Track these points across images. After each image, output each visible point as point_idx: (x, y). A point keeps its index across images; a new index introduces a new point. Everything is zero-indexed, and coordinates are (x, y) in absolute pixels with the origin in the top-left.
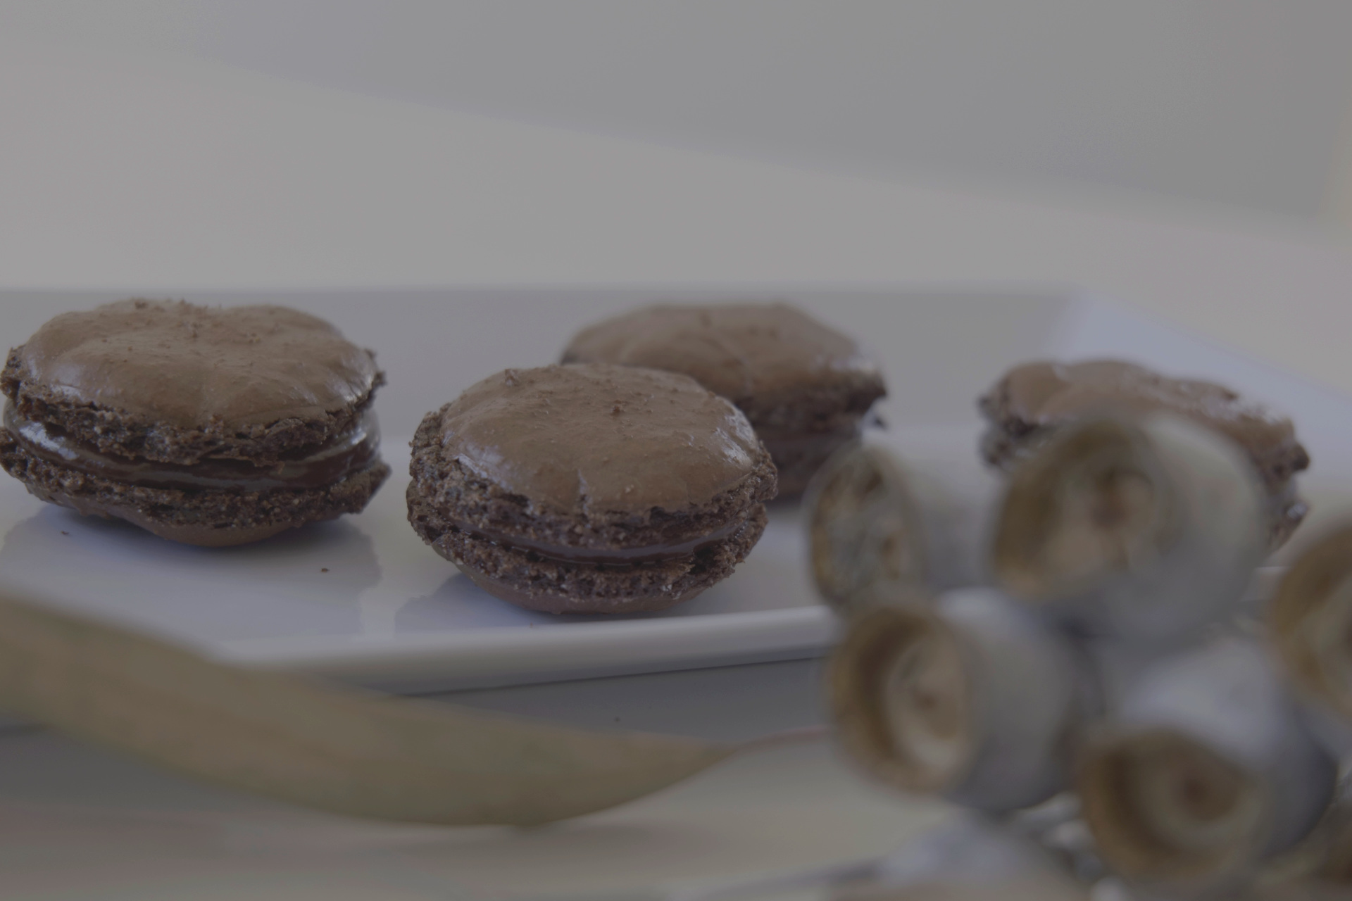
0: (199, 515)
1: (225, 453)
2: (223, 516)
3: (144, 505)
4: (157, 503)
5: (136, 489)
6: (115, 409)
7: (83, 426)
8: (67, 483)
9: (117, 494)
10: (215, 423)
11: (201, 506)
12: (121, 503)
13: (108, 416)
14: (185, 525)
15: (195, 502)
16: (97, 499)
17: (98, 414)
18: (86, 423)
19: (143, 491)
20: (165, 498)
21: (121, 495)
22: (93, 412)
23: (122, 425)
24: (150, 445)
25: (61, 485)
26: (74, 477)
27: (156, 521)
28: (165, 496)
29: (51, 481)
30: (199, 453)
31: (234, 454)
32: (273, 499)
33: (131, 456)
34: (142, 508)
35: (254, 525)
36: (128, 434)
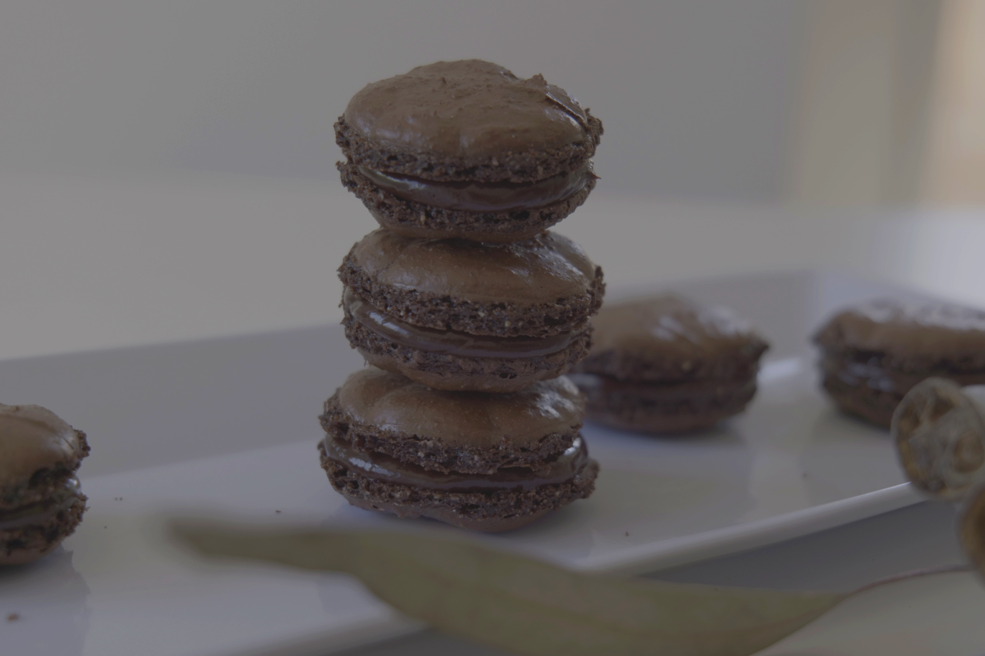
0: (496, 510)
1: (514, 463)
2: (513, 509)
3: (457, 506)
4: (467, 504)
5: (451, 495)
6: (434, 438)
7: (409, 453)
8: (397, 495)
9: (436, 500)
10: (506, 442)
11: (498, 503)
12: (440, 506)
13: (430, 444)
14: (488, 518)
15: (494, 501)
16: (421, 505)
17: (422, 443)
18: (411, 450)
19: (457, 496)
20: (473, 500)
21: (440, 500)
22: (417, 442)
23: (441, 449)
24: (460, 462)
25: (391, 497)
26: (403, 490)
27: (466, 517)
28: (473, 498)
29: (383, 494)
30: (498, 465)
31: (521, 464)
32: (543, 493)
33: (446, 472)
34: (456, 508)
35: (531, 513)
36: (446, 455)
